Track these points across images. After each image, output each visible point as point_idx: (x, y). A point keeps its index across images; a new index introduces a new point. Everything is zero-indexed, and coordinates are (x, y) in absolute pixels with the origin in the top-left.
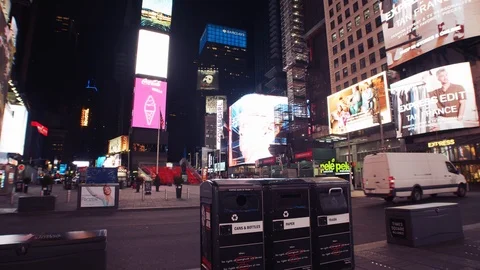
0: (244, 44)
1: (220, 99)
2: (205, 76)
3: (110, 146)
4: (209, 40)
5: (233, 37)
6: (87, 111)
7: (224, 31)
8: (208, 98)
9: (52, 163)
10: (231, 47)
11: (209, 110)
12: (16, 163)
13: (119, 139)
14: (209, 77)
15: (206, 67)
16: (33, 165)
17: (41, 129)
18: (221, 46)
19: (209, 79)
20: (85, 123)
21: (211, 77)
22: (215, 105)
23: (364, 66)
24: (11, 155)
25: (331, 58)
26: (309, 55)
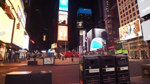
0: (91, 13)
1: (84, 31)
2: (79, 24)
3: (52, 46)
4: (80, 13)
5: (87, 11)
6: (45, 36)
7: (84, 9)
8: (80, 31)
9: (36, 51)
10: (87, 14)
11: (81, 34)
12: (27, 51)
13: (54, 44)
14: (80, 24)
15: (79, 21)
16: (31, 52)
17: (33, 42)
18: (83, 14)
19: (80, 25)
20: (44, 40)
21: (81, 24)
22: (82, 33)
23: (132, 17)
24: (25, 49)
25: (120, 15)
26: (112, 15)
